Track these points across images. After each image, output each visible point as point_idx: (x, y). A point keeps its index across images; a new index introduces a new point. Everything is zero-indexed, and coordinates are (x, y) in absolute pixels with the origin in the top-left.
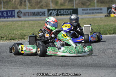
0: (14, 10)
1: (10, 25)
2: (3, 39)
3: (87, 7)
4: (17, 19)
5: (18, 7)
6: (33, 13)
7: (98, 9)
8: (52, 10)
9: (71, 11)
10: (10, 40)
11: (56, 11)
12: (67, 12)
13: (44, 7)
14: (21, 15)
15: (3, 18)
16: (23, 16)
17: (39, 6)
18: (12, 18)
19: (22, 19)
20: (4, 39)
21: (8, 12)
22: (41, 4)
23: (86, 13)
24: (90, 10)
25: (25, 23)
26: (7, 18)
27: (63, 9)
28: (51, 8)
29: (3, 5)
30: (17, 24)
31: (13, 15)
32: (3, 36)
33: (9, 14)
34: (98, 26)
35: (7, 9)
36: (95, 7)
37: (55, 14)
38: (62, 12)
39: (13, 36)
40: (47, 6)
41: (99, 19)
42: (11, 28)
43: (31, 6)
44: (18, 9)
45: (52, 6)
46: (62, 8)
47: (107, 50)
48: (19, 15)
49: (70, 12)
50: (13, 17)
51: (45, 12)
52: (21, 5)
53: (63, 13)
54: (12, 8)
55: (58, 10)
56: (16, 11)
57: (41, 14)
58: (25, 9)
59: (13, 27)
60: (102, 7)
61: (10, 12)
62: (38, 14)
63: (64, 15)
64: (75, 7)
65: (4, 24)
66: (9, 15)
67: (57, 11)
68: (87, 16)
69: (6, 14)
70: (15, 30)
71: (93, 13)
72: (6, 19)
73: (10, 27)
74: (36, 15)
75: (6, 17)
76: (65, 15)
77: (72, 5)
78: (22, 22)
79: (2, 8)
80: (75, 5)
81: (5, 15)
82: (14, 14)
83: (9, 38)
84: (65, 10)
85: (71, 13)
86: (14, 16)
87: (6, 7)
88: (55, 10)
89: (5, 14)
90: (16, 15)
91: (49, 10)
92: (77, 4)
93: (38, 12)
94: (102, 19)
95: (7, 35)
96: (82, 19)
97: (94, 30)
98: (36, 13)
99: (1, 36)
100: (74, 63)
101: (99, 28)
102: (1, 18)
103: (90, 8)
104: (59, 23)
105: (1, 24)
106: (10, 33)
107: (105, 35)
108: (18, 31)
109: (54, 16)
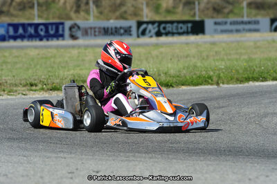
0: (62, 21)
1: (51, 57)
2: (34, 88)
3: (224, 17)
4: (69, 42)
5: (73, 15)
6: (104, 28)
7: (249, 23)
8: (147, 23)
9: (190, 25)
10: (51, 90)
11: (156, 25)
12: (181, 28)
13: (129, 17)
14: (79, 34)
15: (38, 39)
16: (83, 35)
17: (118, 13)
18: (58, 39)
19: (80, 42)
20: (38, 88)
21: (50, 27)
22: (123, 9)
23: (223, 31)
24: (231, 23)
25: (87, 51)
26: (48, 40)
27: (172, 22)
28: (145, 19)
29: (38, 10)
30: (69, 55)
31: (61, 32)
32: (36, 82)
33: (52, 30)
34: (247, 62)
35: (47, 19)
36: (243, 17)
37: (154, 31)
38: (169, 27)
39: (58, 81)
40: (135, 14)
41: (252, 44)
42: (54, 62)
43: (101, 13)
44: (70, 18)
45: (147, 14)
46: (169, 18)
47: (265, 117)
48: (74, 34)
49: (187, 27)
50: (61, 38)
51: (130, 27)
52: (77, 11)
53: (172, 29)
54: (59, 18)
55: (160, 23)
56: (68, 24)
57: (122, 31)
58: (87, 19)
59: (58, 60)
60: (259, 18)
61: (54, 27)
62: (116, 31)
63: (173, 34)
64: (199, 17)
65: (39, 54)
66: (52, 32)
67: (159, 26)
68: (224, 37)
69: (44, 30)
70: (62, 67)
71: (238, 31)
72: (44, 43)
73: (52, 60)
74: (112, 34)
75: (45, 36)
76: (176, 35)
77: (192, 13)
78: (80, 50)
79: (36, 18)
80: (197, 13)
81: (42, 33)
82: (63, 30)
83: (49, 87)
84: (175, 24)
85: (189, 30)
86: (62, 36)
87: (45, 16)
88: (153, 23)
89: (42, 30)
90: (67, 33)
91: (140, 24)
92: (203, 11)
93: (116, 28)
94: (258, 44)
95: (44, 79)
96: (214, 43)
97: (237, 71)
98: (112, 29)
99: (30, 81)
100: (191, 146)
101: (249, 67)
102: (34, 39)
103: (232, 18)
104: (161, 53)
105: (33, 53)
106: (50, 74)
107: (262, 81)
108: (68, 71)
109: (151, 37)
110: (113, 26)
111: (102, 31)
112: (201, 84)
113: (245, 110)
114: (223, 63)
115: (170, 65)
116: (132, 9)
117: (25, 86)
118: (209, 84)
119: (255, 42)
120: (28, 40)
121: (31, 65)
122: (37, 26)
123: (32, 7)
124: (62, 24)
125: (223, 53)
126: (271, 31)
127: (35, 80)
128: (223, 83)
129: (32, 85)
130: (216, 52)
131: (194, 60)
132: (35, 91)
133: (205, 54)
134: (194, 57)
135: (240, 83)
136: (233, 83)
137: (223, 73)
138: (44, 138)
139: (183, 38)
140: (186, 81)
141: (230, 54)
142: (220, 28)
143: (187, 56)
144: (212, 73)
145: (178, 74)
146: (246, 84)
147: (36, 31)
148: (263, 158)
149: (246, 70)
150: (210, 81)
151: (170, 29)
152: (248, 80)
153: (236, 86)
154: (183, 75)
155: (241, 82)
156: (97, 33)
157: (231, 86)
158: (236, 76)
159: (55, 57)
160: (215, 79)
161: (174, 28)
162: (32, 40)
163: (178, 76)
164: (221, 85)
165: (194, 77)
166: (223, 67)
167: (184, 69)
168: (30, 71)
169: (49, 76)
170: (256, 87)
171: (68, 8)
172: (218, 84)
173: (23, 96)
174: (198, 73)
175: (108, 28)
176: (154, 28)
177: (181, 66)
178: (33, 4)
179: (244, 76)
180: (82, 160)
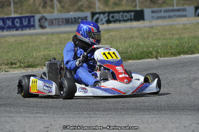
0: (33, 15)
1: (26, 42)
2: (14, 66)
3: (159, 7)
4: (39, 31)
5: (41, 9)
6: (66, 19)
7: (179, 10)
8: (100, 13)
9: (132, 14)
10: (27, 67)
12: (126, 16)
13: (85, 10)
14: (46, 24)
15: (14, 29)
16: (49, 25)
17: (76, 7)
18: (30, 29)
19: (48, 30)
20: (17, 66)
21: (24, 20)
22: (80, 3)
23: (159, 18)
24: (164, 11)
25: (53, 37)
26: (22, 30)
27: (118, 12)
28: (98, 11)
29: (14, 7)
30: (39, 40)
31: (32, 23)
32: (15, 61)
33: (25, 22)
34: (178, 40)
35: (20, 14)
36: (174, 6)
37: (104, 20)
38: (117, 16)
39: (32, 60)
40: (89, 7)
41: (181, 26)
42: (28, 46)
43: (63, 7)
44: (39, 13)
45: (99, 7)
46: (116, 9)
47: (195, 81)
48: (42, 24)
49: (131, 15)
50: (32, 28)
51: (86, 17)
52: (44, 6)
53: (119, 17)
54: (31, 12)
55: (109, 13)
56: (37, 17)
57: (80, 20)
58: (52, 13)
59: (31, 45)
60: (186, 7)
61: (27, 19)
62: (75, 21)
63: (120, 21)
64: (140, 7)
65: (16, 41)
66: (25, 24)
67: (108, 16)
68: (160, 22)
69: (19, 22)
70: (35, 50)
71: (170, 17)
72: (19, 32)
73: (26, 45)
74: (72, 23)
75: (20, 27)
76: (122, 22)
77: (134, 4)
78: (48, 36)
79: (13, 13)
80: (138, 4)
81: (18, 25)
82: (34, 22)
83: (26, 65)
84: (121, 14)
85: (133, 17)
86: (33, 26)
87: (19, 11)
88: (104, 13)
89: (17, 22)
90: (37, 23)
91: (93, 14)
92: (142, 3)
93: (75, 18)
94: (186, 26)
95: (21, 59)
96: (152, 27)
97: (171, 47)
98: (72, 19)
99: (11, 61)
100: (138, 105)
101: (180, 43)
102: (12, 29)
103: (164, 8)
104: (112, 36)
105: (12, 40)
106: (26, 55)
107: (191, 54)
108: (39, 52)
109: (103, 24)
110: (73, 17)
111: (65, 21)
112: (144, 58)
113: (178, 76)
114: (160, 42)
115: (118, 45)
116: (87, 3)
117: (6, 65)
118: (150, 58)
119: (184, 25)
120: (7, 31)
121: (10, 49)
122: (14, 19)
123: (9, 5)
124: (33, 17)
125: (159, 34)
126: (195, 16)
127: (14, 60)
128: (161, 57)
129: (12, 64)
130: (154, 33)
131: (137, 40)
132: (15, 68)
133: (145, 36)
134: (137, 38)
135: (174, 56)
136: (168, 57)
137: (160, 48)
139: (128, 24)
140: (132, 56)
141: (165, 35)
142: (156, 15)
143: (132, 37)
144: (151, 49)
145: (125, 51)
146: (179, 57)
147: (13, 23)
148: (194, 111)
149: (178, 46)
150: (150, 55)
151: (117, 17)
152: (179, 53)
153: (171, 58)
154: (129, 51)
155: (175, 55)
156: (60, 23)
157: (167, 58)
158: (170, 51)
159: (28, 42)
160: (154, 53)
161: (121, 16)
162: (10, 31)
163: (126, 53)
164: (159, 58)
165: (138, 52)
166: (160, 44)
167: (130, 47)
168: (10, 54)
169: (25, 57)
170: (186, 58)
171: (37, 4)
172: (157, 58)
173: (6, 73)
174: (141, 50)
175: (69, 19)
176: (105, 18)
177: (127, 44)
178: (10, 3)
179: (177, 51)
180: (54, 118)
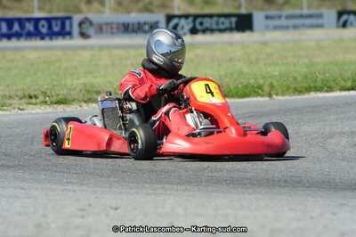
0: (68, 14)
1: (56, 61)
2: (33, 100)
3: (278, 9)
4: (77, 41)
5: (83, 6)
6: (124, 24)
7: (311, 16)
9: (234, 20)
10: (56, 103)
11: (190, 19)
12: (223, 23)
13: (156, 9)
14: (91, 31)
15: (38, 38)
16: (96, 33)
17: (141, 5)
18: (64, 38)
19: (93, 41)
20: (38, 101)
21: (54, 23)
23: (276, 28)
24: (287, 17)
25: (102, 53)
26: (51, 39)
27: (211, 16)
28: (177, 12)
30: (78, 58)
31: (68, 29)
32: (36, 93)
33: (56, 25)
34: (308, 67)
35: (50, 12)
36: (302, 8)
37: (187, 28)
38: (207, 23)
39: (65, 92)
41: (313, 44)
42: (60, 68)
43: (120, 4)
45: (179, 5)
46: (207, 11)
47: (331, 138)
48: (84, 31)
49: (231, 23)
50: (67, 37)
51: (157, 23)
52: (89, 2)
53: (211, 24)
54: (66, 10)
55: (196, 17)
56: (77, 18)
57: (147, 27)
58: (101, 12)
59: (64, 65)
60: (324, 11)
61: (59, 22)
62: (139, 28)
63: (212, 31)
64: (246, 8)
65: (39, 58)
66: (56, 29)
67: (194, 21)
68: (278, 35)
69: (46, 26)
70: (70, 74)
71: (295, 27)
72: (47, 43)
73: (57, 65)
74: (133, 31)
76: (216, 32)
77: (237, 4)
78: (92, 52)
79: (36, 11)
80: (244, 4)
81: (44, 30)
82: (71, 27)
83: (54, 99)
84: (215, 19)
85: (234, 26)
86: (70, 34)
87: (48, 8)
88: (186, 17)
89: (43, 26)
90: (76, 30)
91: (169, 18)
92: (251, 2)
93: (139, 24)
94: (322, 44)
95: (47, 89)
96: (265, 43)
97: (295, 79)
98: (133, 25)
99: (29, 92)
100: (236, 176)
102: (33, 38)
103: (288, 11)
104: (198, 56)
105: (33, 56)
106: (55, 83)
107: (327, 91)
108: (78, 79)
109: (184, 35)
110: (136, 21)
111: (122, 28)
112: (248, 96)
113: (305, 128)
114: (277, 68)
117: (21, 98)
118: (259, 95)
119: (318, 42)
120: (26, 39)
121: (29, 71)
122: (37, 21)
124: (70, 18)
125: (276, 55)
126: (338, 27)
127: (35, 91)
128: (277, 95)
129: (31, 97)
130: (268, 55)
131: (239, 65)
132: (35, 104)
133: (253, 57)
134: (239, 61)
135: (299, 95)
136: (289, 95)
137: (277, 81)
138: (48, 165)
139: (226, 37)
140: (230, 92)
141: (285, 57)
142: (272, 23)
143: (231, 60)
144: (262, 82)
146: (306, 96)
147: (36, 27)
149: (306, 77)
150: (260, 91)
151: (208, 25)
152: (309, 90)
153: (294, 97)
155: (300, 92)
156: (114, 31)
157: (287, 97)
158: (293, 86)
159: (59, 60)
160: (266, 89)
161: (214, 23)
162: (31, 39)
164: (274, 96)
165: (240, 86)
166: (277, 74)
167: (226, 76)
168: (29, 79)
169: (53, 86)
170: (320, 98)
172: (270, 95)
173: (20, 112)
174: (244, 81)
175: (128, 24)
176: (188, 24)
177: (222, 72)
179: (304, 85)
180: (95, 193)
